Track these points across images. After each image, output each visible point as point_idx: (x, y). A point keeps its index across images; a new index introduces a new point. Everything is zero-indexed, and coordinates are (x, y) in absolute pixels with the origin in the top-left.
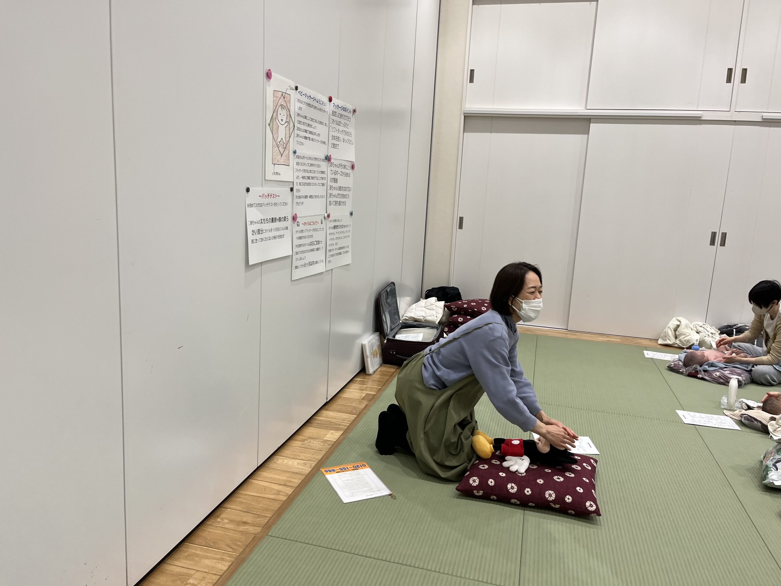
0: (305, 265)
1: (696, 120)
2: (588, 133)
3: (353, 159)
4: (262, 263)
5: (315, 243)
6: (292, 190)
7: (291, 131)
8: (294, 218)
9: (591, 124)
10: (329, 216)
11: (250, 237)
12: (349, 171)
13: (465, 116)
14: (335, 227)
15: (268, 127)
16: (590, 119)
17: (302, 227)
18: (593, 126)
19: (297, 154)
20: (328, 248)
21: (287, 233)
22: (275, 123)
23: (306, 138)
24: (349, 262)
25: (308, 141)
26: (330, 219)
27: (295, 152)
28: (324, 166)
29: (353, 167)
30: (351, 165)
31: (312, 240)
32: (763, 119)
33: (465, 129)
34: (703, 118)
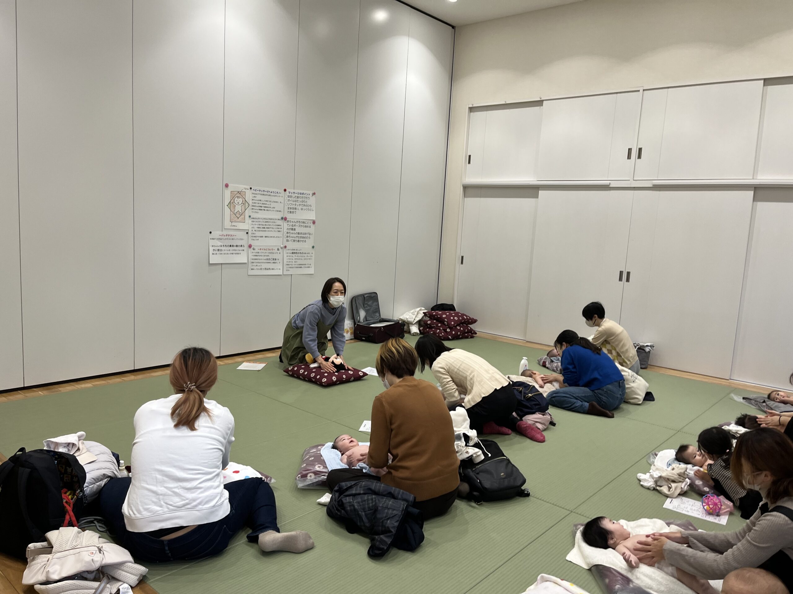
0: (261, 269)
1: (606, 188)
2: (537, 196)
3: (314, 219)
4: (222, 264)
5: (272, 259)
6: (247, 233)
7: (246, 207)
8: (250, 246)
9: (540, 191)
10: (285, 247)
11: (211, 252)
12: (312, 225)
13: (463, 187)
14: (293, 253)
15: (226, 207)
16: (539, 187)
17: (257, 250)
19: (251, 217)
20: (285, 263)
21: (245, 252)
22: (232, 204)
23: (260, 210)
24: (313, 273)
25: (261, 211)
26: (287, 248)
27: (250, 216)
28: (280, 222)
29: (314, 222)
30: (312, 222)
31: (268, 258)
32: (653, 185)
33: (465, 195)
34: (611, 186)
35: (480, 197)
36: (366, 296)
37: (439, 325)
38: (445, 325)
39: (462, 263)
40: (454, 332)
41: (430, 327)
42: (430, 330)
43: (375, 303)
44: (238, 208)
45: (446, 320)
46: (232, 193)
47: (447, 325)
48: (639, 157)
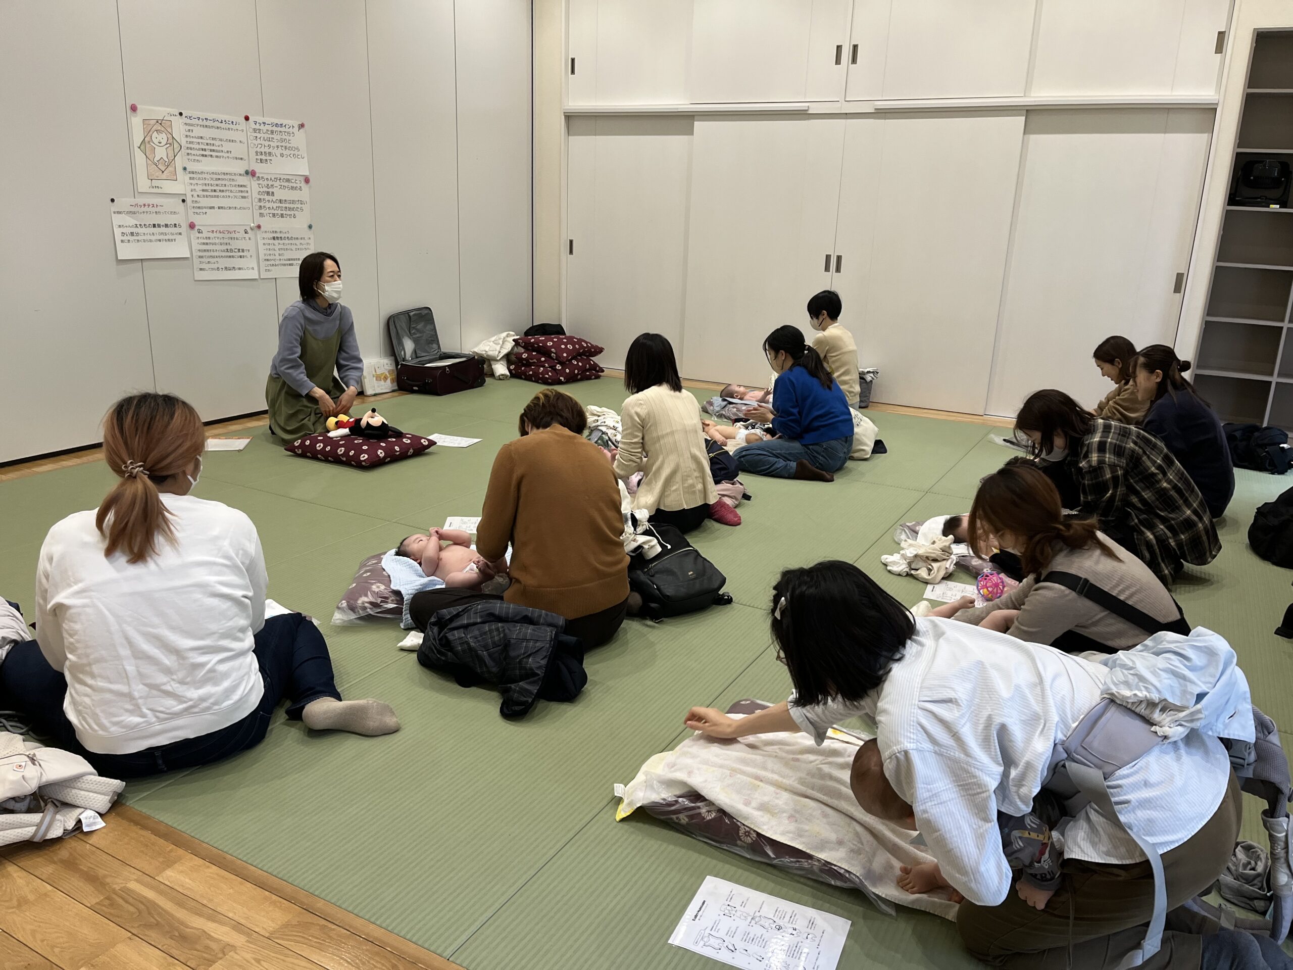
0: (218, 269)
1: (801, 115)
2: (691, 132)
3: (307, 173)
4: (141, 260)
5: (236, 250)
6: (184, 201)
7: (176, 151)
8: (192, 226)
9: (696, 123)
10: (259, 227)
11: (118, 238)
12: (303, 184)
13: (566, 116)
14: (274, 238)
15: (137, 150)
16: (694, 116)
17: (205, 235)
18: (697, 125)
19: (188, 170)
20: (262, 257)
23: (203, 155)
25: (205, 158)
26: (262, 229)
27: (185, 169)
28: (244, 180)
29: (307, 181)
30: (302, 179)
31: (229, 247)
32: (876, 109)
33: (569, 132)
34: (810, 112)
35: (595, 135)
36: (411, 314)
37: (543, 359)
38: (552, 358)
39: (571, 252)
40: (567, 371)
41: (528, 364)
42: (528, 369)
43: (429, 327)
44: (161, 153)
45: (553, 350)
46: (147, 122)
47: (556, 359)
48: (854, 61)
